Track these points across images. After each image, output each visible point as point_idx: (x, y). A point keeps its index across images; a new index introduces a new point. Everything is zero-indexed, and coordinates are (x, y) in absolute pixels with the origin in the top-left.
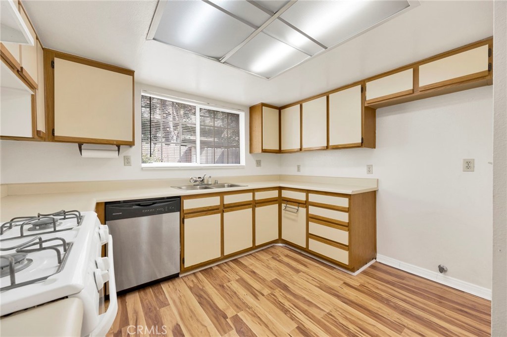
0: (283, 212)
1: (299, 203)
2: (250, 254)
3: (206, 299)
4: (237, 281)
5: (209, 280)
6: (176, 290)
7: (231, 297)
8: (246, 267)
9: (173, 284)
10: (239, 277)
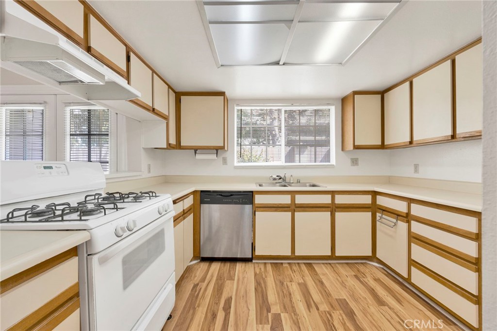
0: (378, 223)
1: (398, 215)
2: (330, 264)
3: (262, 288)
4: (299, 284)
5: (274, 273)
6: (245, 271)
7: (284, 296)
8: (317, 274)
9: (245, 266)
10: (303, 282)
